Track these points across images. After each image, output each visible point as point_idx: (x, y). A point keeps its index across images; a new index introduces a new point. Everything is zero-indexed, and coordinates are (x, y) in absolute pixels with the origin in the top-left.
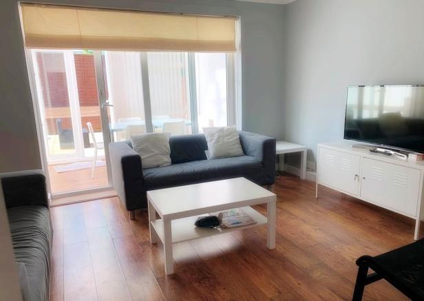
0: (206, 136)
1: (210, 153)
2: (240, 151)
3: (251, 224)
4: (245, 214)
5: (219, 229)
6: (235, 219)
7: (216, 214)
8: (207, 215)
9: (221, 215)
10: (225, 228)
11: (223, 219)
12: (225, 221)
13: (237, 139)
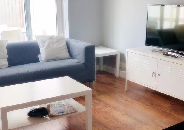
0: (38, 43)
1: (42, 56)
2: (67, 55)
3: (73, 113)
4: (69, 105)
5: (48, 118)
6: (61, 109)
7: (45, 106)
8: (38, 107)
9: (49, 106)
10: (52, 116)
11: (51, 110)
12: (52, 111)
13: (64, 45)
